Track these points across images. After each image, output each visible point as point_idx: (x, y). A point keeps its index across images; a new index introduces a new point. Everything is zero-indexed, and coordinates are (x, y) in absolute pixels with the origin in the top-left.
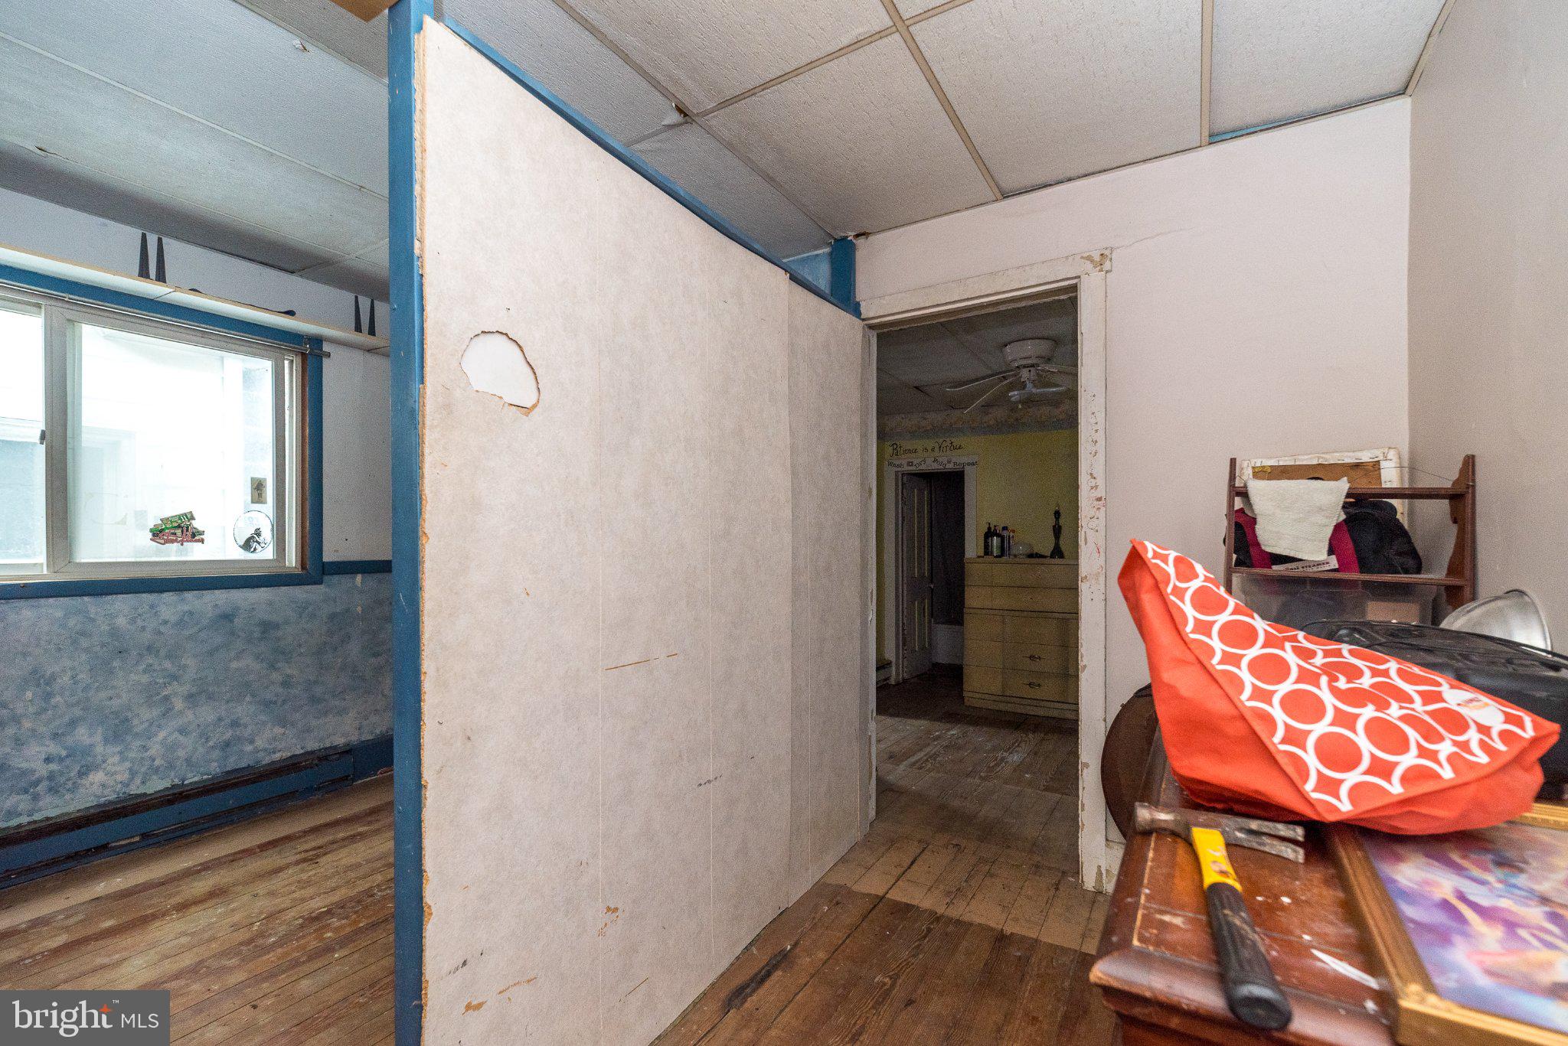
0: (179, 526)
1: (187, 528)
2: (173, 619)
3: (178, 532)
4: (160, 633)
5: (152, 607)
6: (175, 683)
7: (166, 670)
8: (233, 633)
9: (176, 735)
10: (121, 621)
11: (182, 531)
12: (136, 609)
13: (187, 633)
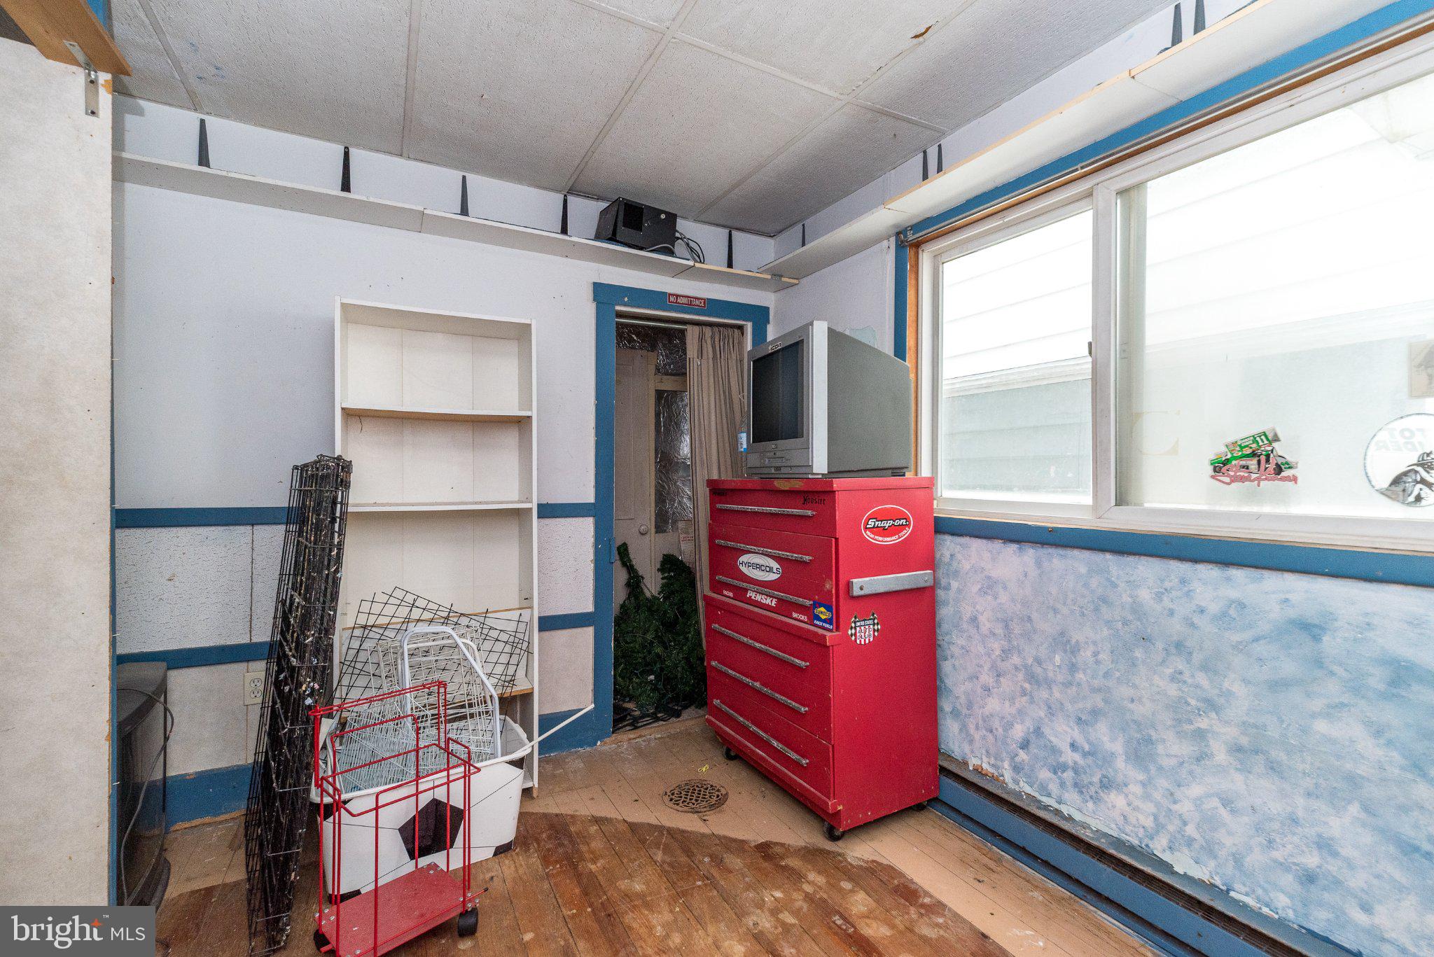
0: (1254, 454)
1: (1268, 456)
2: (1214, 608)
3: (1253, 463)
4: (1192, 625)
5: (1183, 581)
6: (1213, 715)
7: (1197, 686)
8: (1318, 663)
9: (1215, 802)
10: (1145, 595)
11: (1259, 462)
12: (1162, 581)
13: (1236, 637)
